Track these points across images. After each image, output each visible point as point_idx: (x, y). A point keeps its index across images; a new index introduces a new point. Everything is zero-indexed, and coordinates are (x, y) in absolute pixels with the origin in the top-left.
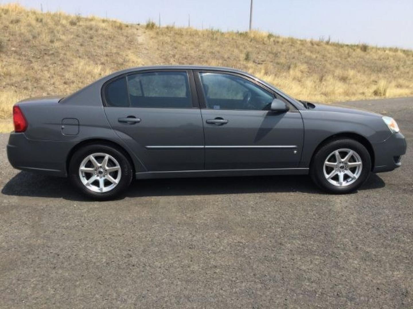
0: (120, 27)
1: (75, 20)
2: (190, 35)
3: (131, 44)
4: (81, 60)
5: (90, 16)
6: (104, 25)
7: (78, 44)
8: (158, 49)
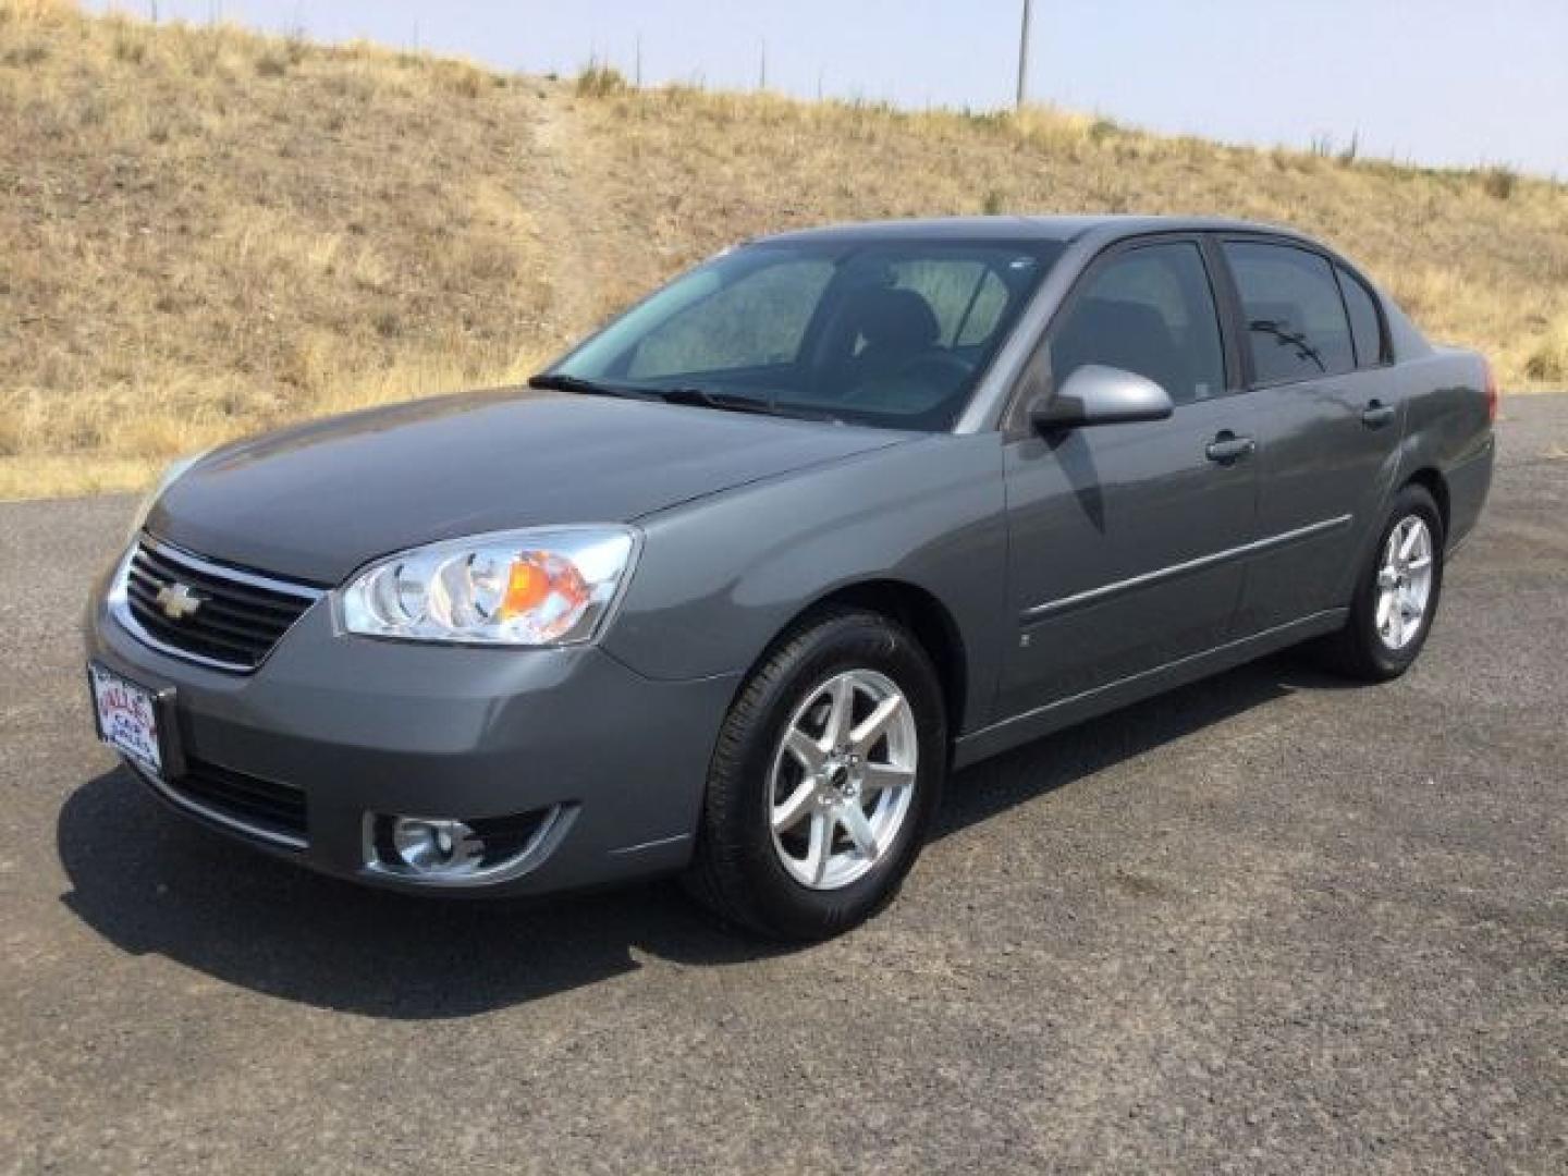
0: (469, 88)
1: (280, 56)
2: (764, 121)
3: (501, 153)
4: (265, 212)
5: (347, 42)
6: (400, 77)
7: (272, 147)
8: (612, 174)
